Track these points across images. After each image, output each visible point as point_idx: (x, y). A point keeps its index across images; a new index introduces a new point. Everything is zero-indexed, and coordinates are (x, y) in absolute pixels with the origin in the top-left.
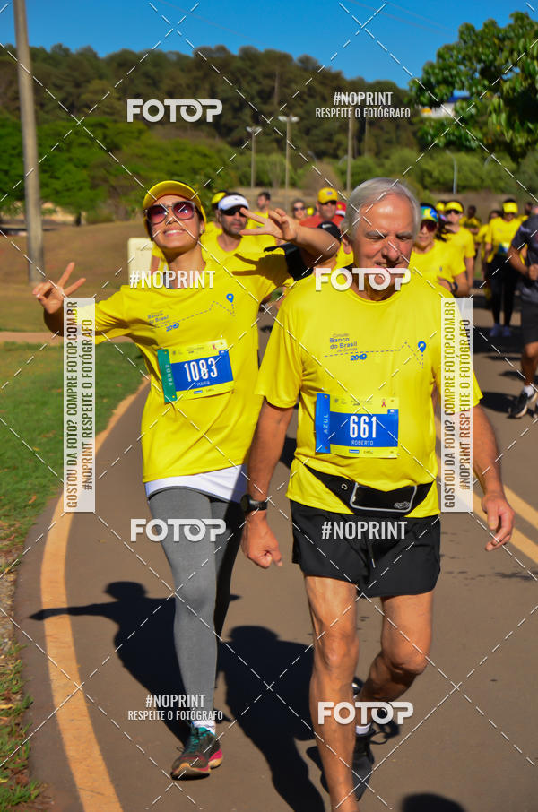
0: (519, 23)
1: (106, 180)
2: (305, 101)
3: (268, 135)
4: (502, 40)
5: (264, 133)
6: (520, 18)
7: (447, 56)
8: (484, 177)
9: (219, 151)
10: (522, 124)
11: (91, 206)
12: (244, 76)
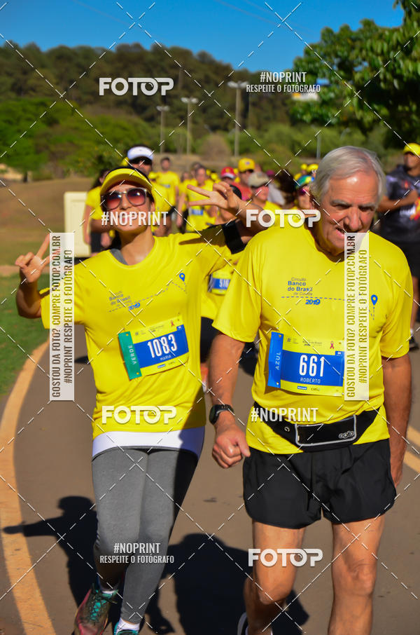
0: (367, 27)
1: (47, 147)
3: (175, 112)
4: (354, 40)
5: (172, 112)
6: (368, 24)
7: (311, 53)
9: (136, 125)
10: (371, 105)
11: (35, 167)
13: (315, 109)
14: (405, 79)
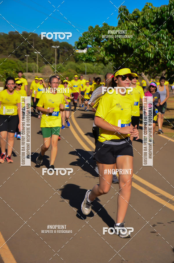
0: (105, 26)
2: (42, 48)
3: (32, 57)
4: (101, 31)
5: (30, 57)
6: (105, 25)
7: (85, 35)
8: (94, 70)
9: (17, 62)
10: (110, 55)
13: (87, 56)
14: (122, 45)
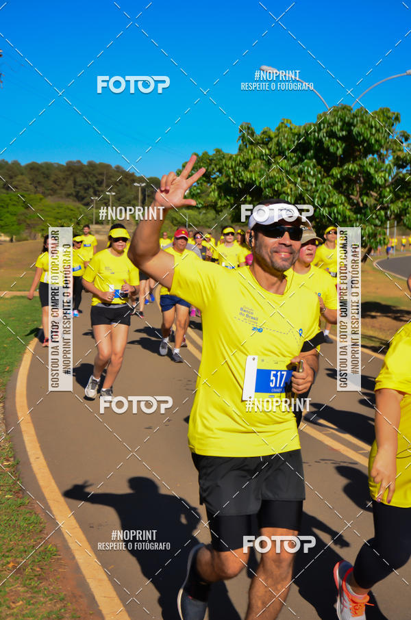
1: (25, 221)
2: (118, 186)
4: (211, 160)
6: (218, 151)
9: (78, 208)
10: (225, 196)
11: (18, 233)
12: (90, 174)
14: (245, 182)
